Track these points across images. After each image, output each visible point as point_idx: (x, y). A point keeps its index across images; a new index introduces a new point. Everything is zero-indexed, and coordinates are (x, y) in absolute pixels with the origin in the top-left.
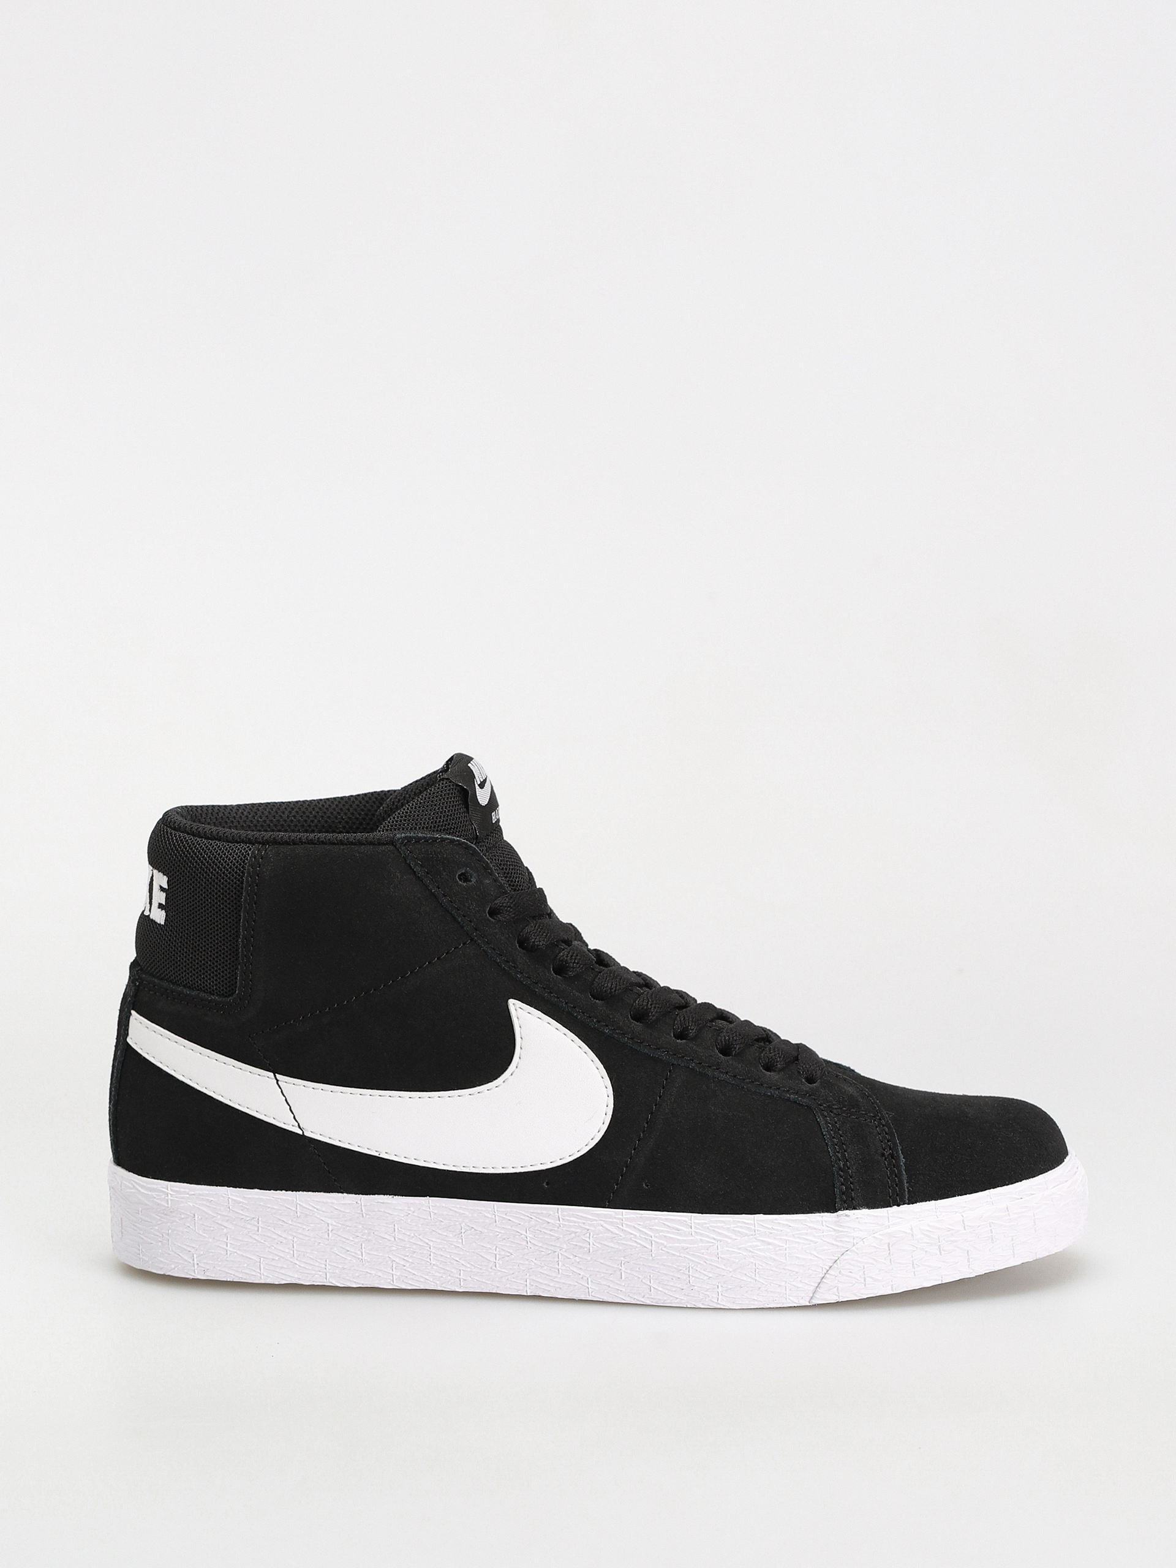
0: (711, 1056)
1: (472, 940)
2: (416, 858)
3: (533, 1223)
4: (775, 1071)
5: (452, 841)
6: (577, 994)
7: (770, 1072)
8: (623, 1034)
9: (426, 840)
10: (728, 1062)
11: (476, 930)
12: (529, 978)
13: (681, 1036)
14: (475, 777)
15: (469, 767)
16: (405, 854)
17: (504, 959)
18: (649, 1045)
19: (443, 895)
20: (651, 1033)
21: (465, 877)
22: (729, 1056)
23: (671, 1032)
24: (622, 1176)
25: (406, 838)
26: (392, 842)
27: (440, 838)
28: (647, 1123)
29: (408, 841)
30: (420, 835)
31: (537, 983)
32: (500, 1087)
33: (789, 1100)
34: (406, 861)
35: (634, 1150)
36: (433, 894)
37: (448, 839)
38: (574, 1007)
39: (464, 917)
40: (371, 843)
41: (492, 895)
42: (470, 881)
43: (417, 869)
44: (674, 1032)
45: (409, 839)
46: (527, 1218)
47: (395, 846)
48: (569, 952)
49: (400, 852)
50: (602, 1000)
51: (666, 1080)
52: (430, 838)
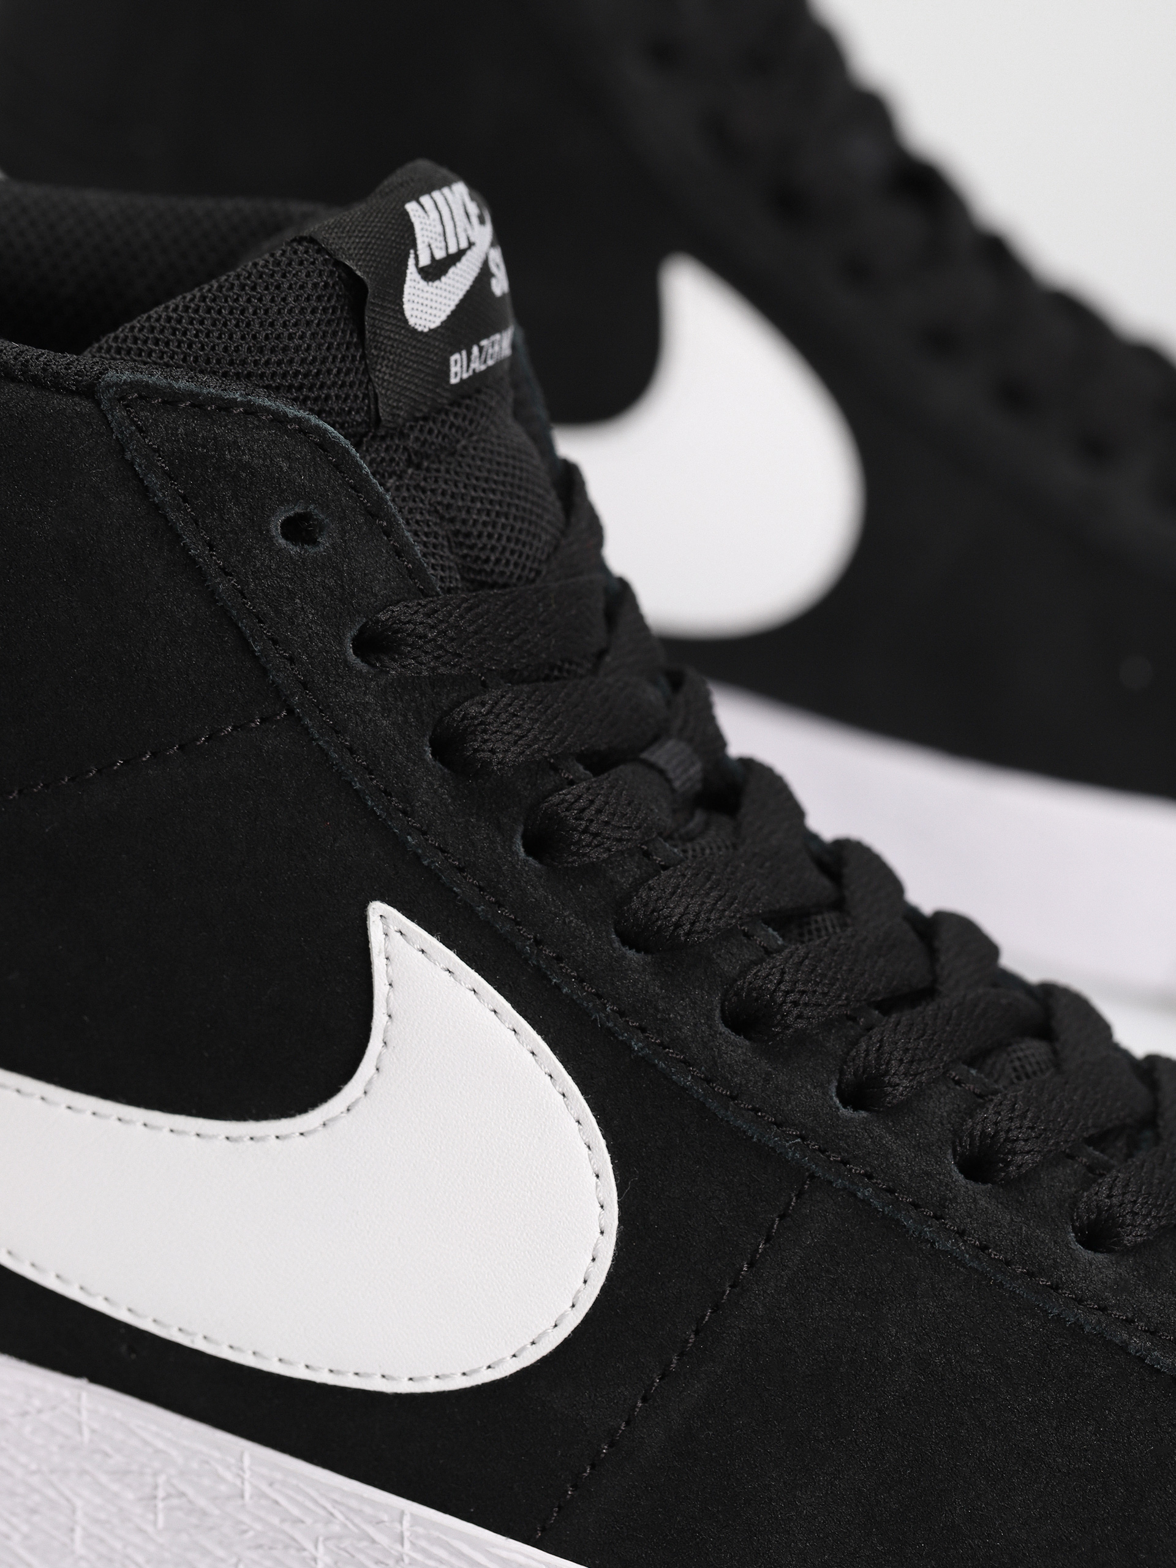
0: (927, 1174)
1: (291, 711)
2: (155, 451)
3: (336, 1528)
4: (1109, 1251)
5: (280, 420)
6: (574, 921)
7: (1096, 1251)
8: (684, 1062)
9: (199, 404)
10: (975, 1201)
11: (304, 685)
12: (443, 851)
13: (854, 1097)
14: (414, 245)
15: (407, 214)
16: (122, 433)
17: (377, 786)
18: (753, 1110)
19: (223, 569)
20: (768, 1074)
21: (297, 529)
22: (985, 1182)
23: (829, 1082)
24: (593, 1467)
25: (133, 385)
26: (89, 391)
27: (242, 404)
28: (697, 1333)
29: (141, 397)
30: (182, 384)
31: (461, 870)
32: (310, 1139)
33: (1123, 1348)
34: (123, 451)
35: (644, 1400)
36: (193, 560)
37: (267, 410)
38: (559, 959)
39: (275, 642)
40: (36, 382)
41: (376, 595)
42: (314, 542)
43: (153, 480)
44: (840, 1082)
45: (146, 392)
46: (322, 1513)
47: (98, 403)
48: (580, 797)
49: (108, 424)
50: (647, 952)
51: (782, 1217)
52: (212, 399)
